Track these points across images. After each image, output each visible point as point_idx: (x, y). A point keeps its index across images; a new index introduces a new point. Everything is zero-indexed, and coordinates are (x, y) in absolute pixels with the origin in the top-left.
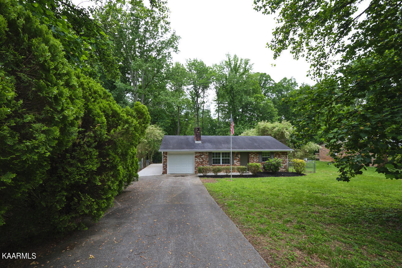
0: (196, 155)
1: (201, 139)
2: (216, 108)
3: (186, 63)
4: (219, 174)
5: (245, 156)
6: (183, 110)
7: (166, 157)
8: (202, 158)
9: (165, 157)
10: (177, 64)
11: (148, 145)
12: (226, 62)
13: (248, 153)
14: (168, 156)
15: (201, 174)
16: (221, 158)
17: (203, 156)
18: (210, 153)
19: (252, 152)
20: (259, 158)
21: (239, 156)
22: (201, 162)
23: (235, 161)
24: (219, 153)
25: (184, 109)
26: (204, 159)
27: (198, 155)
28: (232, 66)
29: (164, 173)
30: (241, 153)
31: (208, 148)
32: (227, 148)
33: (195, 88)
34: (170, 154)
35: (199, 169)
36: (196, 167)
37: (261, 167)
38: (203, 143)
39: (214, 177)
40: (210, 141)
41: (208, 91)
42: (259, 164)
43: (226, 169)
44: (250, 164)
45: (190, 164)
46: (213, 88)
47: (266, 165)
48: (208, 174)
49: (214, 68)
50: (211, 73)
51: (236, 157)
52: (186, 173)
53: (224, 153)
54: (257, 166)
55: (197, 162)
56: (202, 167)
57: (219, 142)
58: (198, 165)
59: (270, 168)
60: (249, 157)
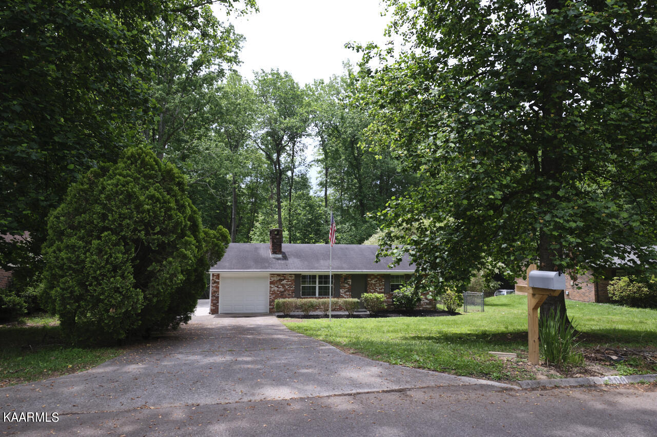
0: (273, 279)
1: (283, 250)
2: (322, 178)
3: (254, 78)
4: (311, 313)
5: (360, 283)
7: (218, 283)
8: (282, 285)
9: (215, 282)
12: (344, 80)
13: (366, 276)
14: (220, 281)
15: (282, 314)
16: (317, 285)
17: (284, 282)
18: (297, 276)
19: (373, 275)
20: (384, 285)
21: (350, 281)
22: (281, 292)
23: (341, 291)
24: (314, 277)
25: (247, 175)
26: (287, 287)
27: (275, 279)
29: (214, 311)
30: (354, 277)
31: (294, 267)
32: (328, 268)
33: (273, 134)
34: (224, 278)
35: (278, 304)
36: (272, 302)
37: (385, 302)
38: (285, 257)
39: (302, 318)
40: (298, 255)
41: (304, 140)
42: (383, 295)
43: (324, 304)
44: (366, 294)
45: (260, 296)
46: (314, 133)
47: (396, 297)
48: (292, 313)
49: (317, 89)
50: (309, 105)
51: (344, 283)
52: (253, 312)
53: (320, 277)
54: (377, 298)
55: (273, 293)
56: (281, 300)
57: (316, 257)
58: (275, 298)
59: (401, 303)
60: (366, 284)
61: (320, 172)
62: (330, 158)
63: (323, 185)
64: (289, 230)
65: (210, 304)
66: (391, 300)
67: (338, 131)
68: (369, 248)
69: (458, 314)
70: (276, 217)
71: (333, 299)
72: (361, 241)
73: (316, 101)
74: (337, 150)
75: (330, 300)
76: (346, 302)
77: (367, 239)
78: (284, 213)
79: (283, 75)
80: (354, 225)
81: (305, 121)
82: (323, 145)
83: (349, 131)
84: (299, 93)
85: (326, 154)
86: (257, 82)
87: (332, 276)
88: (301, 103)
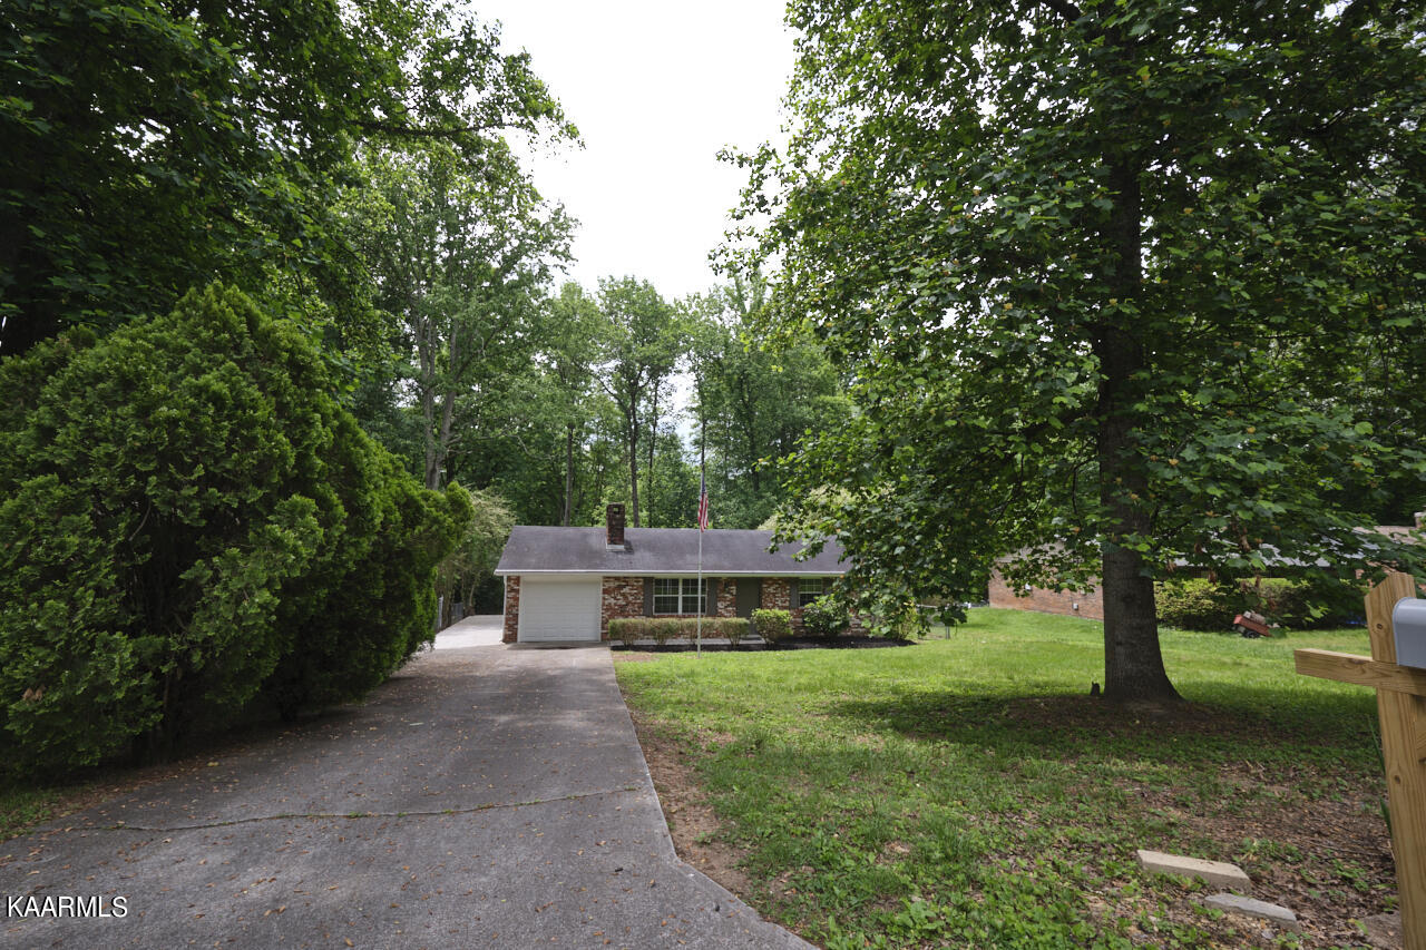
0: (607, 585)
1: (625, 537)
2: (697, 434)
3: (598, 289)
4: (669, 642)
5: (750, 591)
6: (588, 434)
7: (517, 591)
8: (623, 595)
9: (513, 590)
10: (571, 290)
11: (463, 555)
12: (728, 292)
13: (760, 581)
14: (521, 588)
15: (620, 643)
16: (680, 596)
17: (626, 590)
18: (648, 580)
19: (771, 579)
20: (789, 595)
21: (734, 589)
22: (621, 606)
23: (719, 605)
24: (675, 582)
25: (592, 431)
26: (630, 598)
27: (612, 585)
28: (747, 305)
29: (510, 638)
30: (740, 582)
31: (645, 565)
32: (697, 567)
33: (625, 370)
34: (528, 583)
35: (613, 628)
36: (604, 623)
37: (792, 622)
38: (630, 550)
39: (653, 651)
40: (651, 546)
41: (672, 378)
42: (786, 611)
43: (691, 627)
44: (759, 611)
45: (586, 613)
46: (686, 369)
47: (808, 615)
48: (638, 642)
49: (690, 305)
50: (677, 325)
51: (724, 591)
52: (575, 639)
53: (686, 582)
54: (778, 618)
55: (607, 608)
56: (620, 620)
57: (680, 549)
58: (611, 617)
59: (817, 625)
60: (760, 593)
61: (695, 426)
62: (708, 404)
63: (700, 444)
64: (649, 510)
65: (503, 625)
66: (800, 620)
67: (720, 365)
68: (764, 535)
69: (911, 643)
70: (631, 489)
71: (704, 619)
72: (753, 526)
73: (689, 321)
74: (718, 392)
75: (699, 620)
76: (725, 624)
77: (762, 523)
78: (640, 484)
79: (642, 285)
80: (744, 502)
81: (673, 350)
82: (700, 386)
83: (737, 363)
84: (663, 309)
85: (702, 397)
86: (603, 294)
87: (703, 581)
88: (665, 324)
